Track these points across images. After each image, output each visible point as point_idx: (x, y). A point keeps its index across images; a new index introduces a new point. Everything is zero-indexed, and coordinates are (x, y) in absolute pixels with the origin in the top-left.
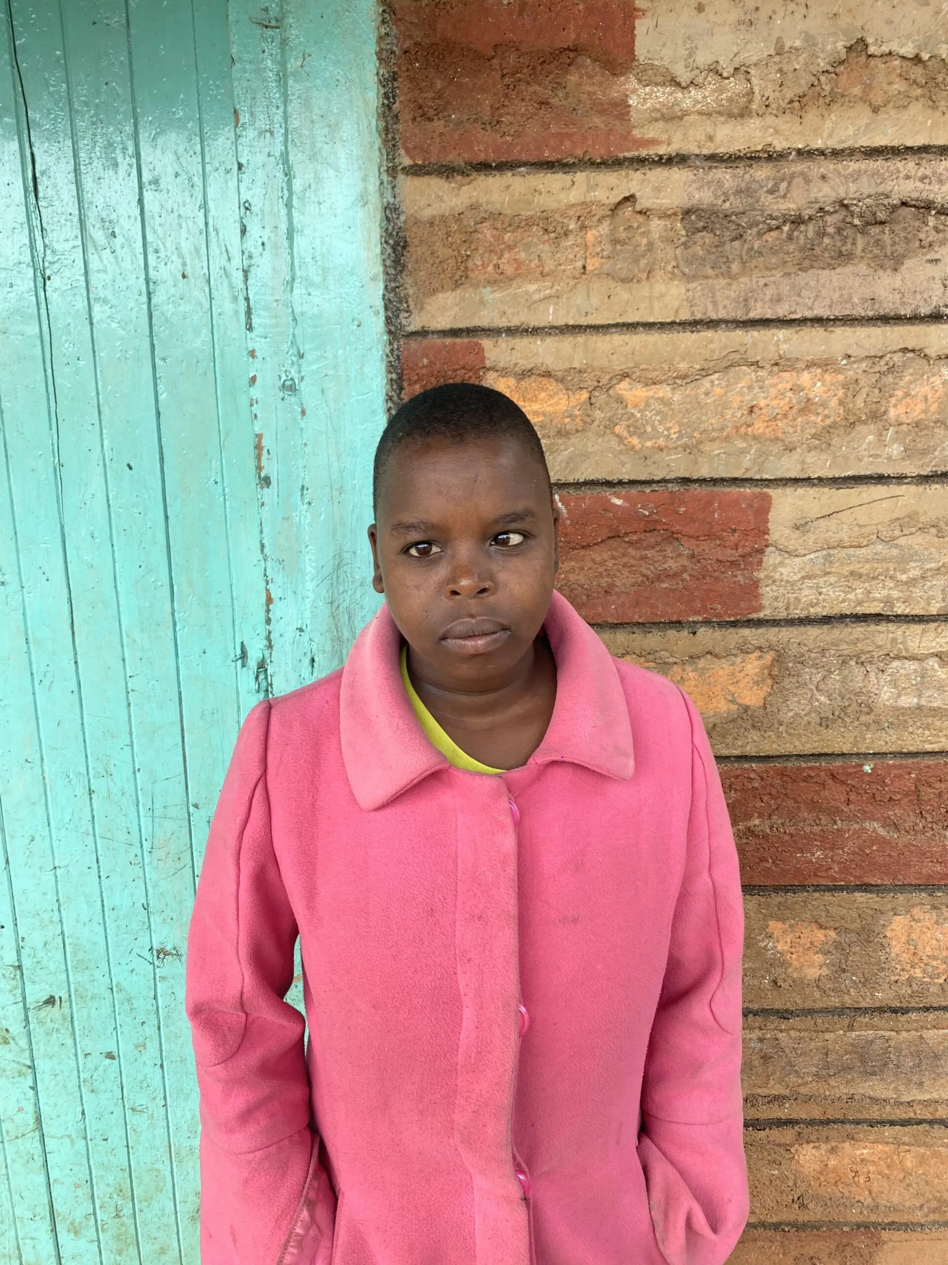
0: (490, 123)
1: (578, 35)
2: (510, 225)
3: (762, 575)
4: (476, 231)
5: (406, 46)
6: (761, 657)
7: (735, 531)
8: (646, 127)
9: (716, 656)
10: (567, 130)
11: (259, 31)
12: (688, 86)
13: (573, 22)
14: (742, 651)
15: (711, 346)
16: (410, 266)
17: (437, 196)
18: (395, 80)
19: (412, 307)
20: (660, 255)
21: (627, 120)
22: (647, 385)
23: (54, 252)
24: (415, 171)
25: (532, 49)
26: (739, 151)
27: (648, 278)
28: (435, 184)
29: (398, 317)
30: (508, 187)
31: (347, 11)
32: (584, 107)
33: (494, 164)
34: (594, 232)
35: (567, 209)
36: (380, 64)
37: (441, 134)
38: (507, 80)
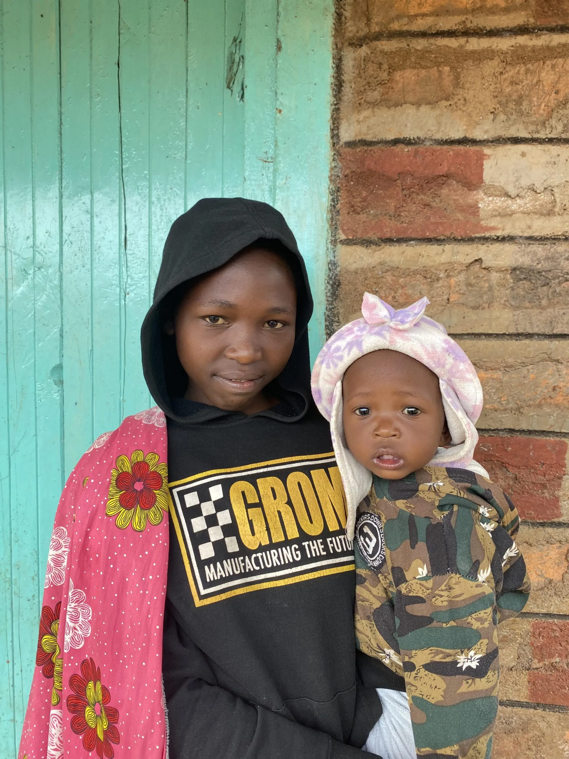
0: (394, 216)
1: (449, 168)
2: (404, 274)
3: (561, 493)
4: (383, 277)
5: (346, 173)
6: (560, 547)
7: (544, 464)
8: (489, 220)
9: (530, 545)
10: (440, 221)
11: (261, 164)
12: (515, 197)
13: (446, 161)
14: (548, 542)
15: (528, 349)
16: (341, 296)
17: (360, 257)
18: (338, 191)
19: (341, 320)
20: (496, 293)
21: (477, 216)
22: (486, 370)
23: (132, 279)
24: (348, 242)
25: (422, 175)
26: (547, 235)
27: (489, 307)
28: (359, 251)
29: (332, 325)
30: (403, 253)
31: (313, 154)
32: (451, 207)
33: (395, 239)
34: (455, 279)
35: (439, 266)
36: (331, 183)
37: (364, 222)
38: (405, 192)
